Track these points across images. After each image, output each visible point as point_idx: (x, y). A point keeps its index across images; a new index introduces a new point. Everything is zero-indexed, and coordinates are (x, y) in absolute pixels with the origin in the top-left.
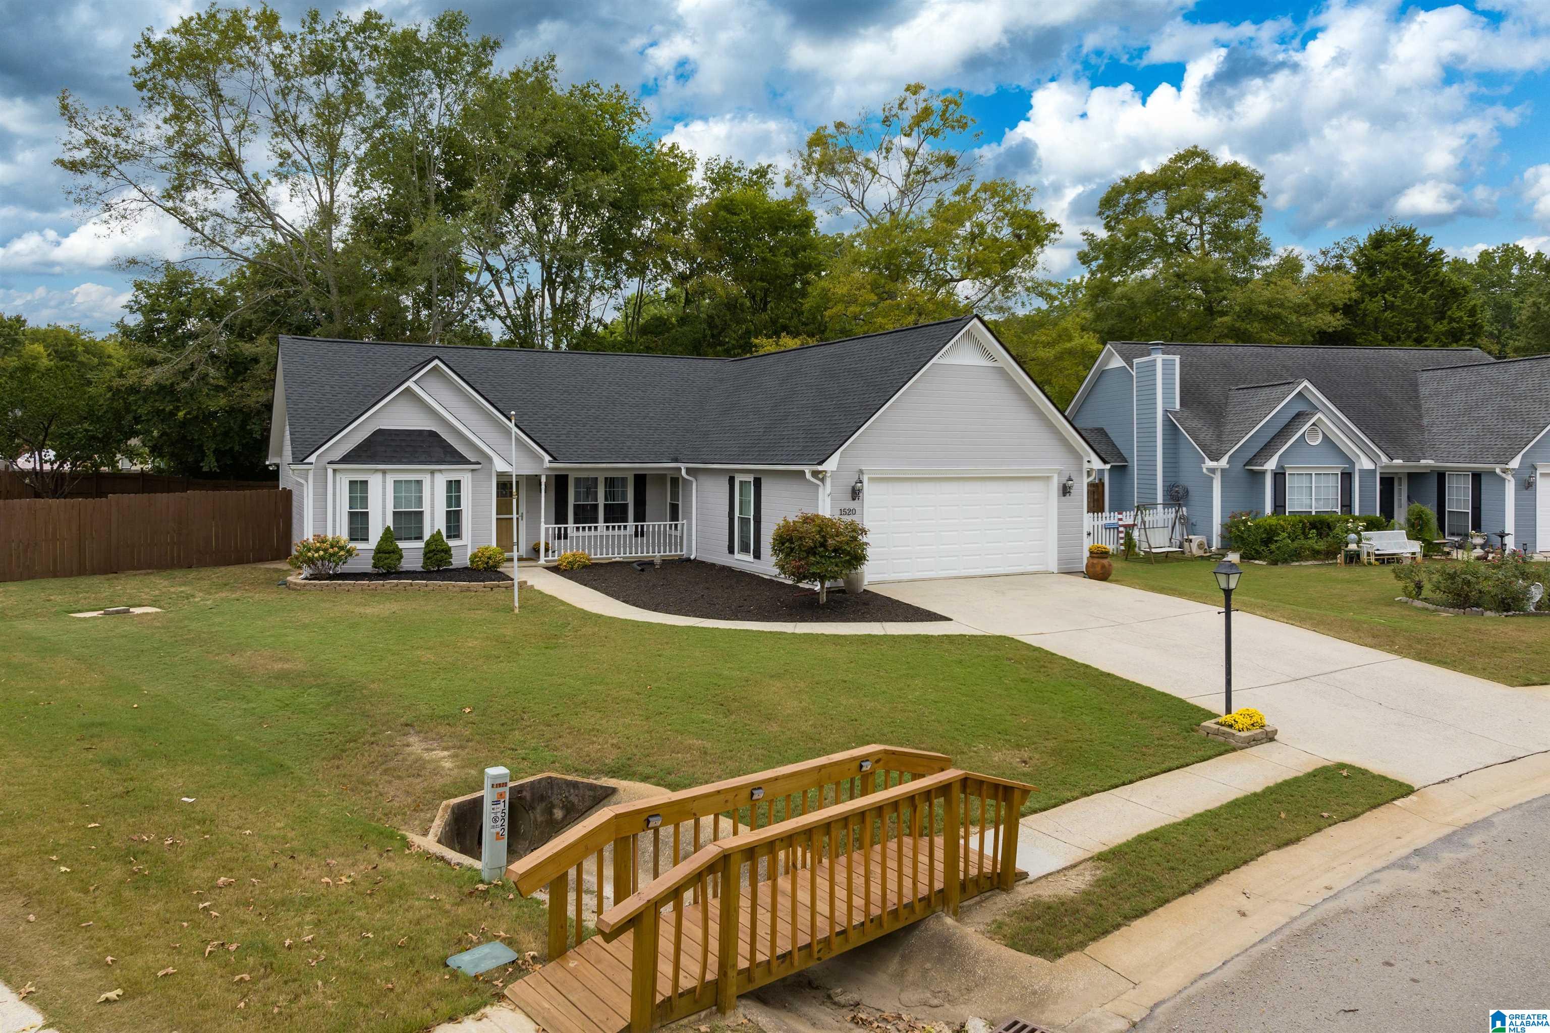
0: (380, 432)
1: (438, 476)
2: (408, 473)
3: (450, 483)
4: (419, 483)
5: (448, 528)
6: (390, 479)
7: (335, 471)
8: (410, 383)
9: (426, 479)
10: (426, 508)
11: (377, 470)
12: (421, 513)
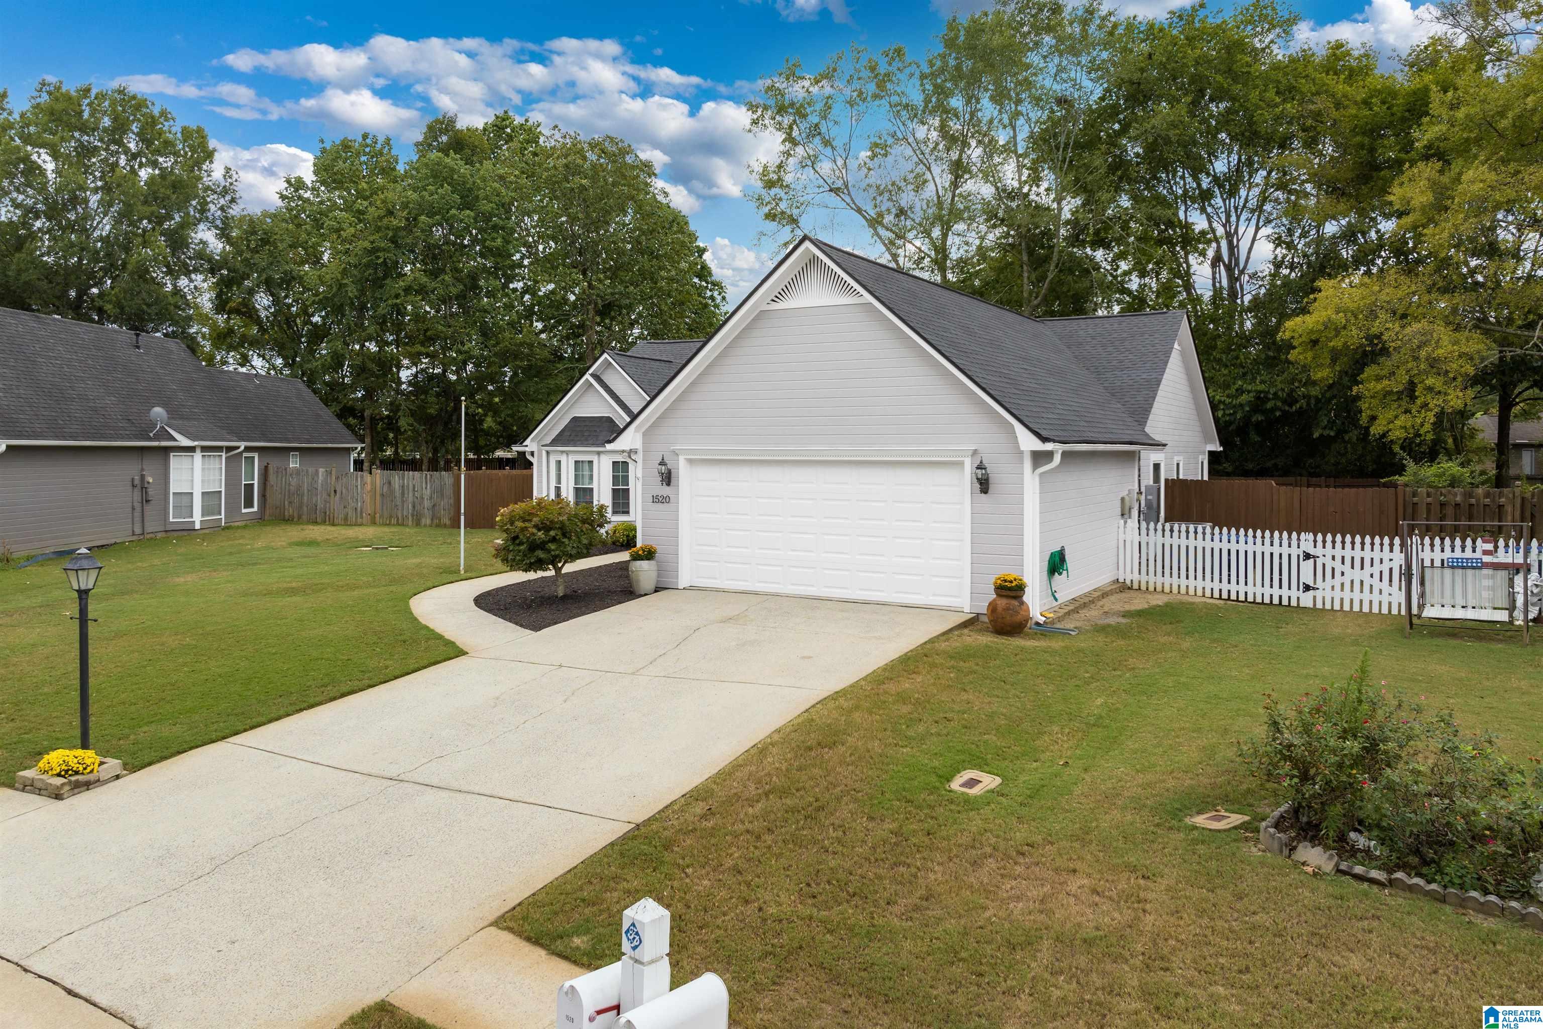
0: (575, 419)
1: (603, 457)
2: (583, 453)
3: (615, 464)
4: (591, 462)
5: (615, 504)
6: (572, 459)
7: (548, 453)
8: (587, 376)
9: (595, 459)
10: (595, 486)
11: (562, 452)
12: (591, 490)
